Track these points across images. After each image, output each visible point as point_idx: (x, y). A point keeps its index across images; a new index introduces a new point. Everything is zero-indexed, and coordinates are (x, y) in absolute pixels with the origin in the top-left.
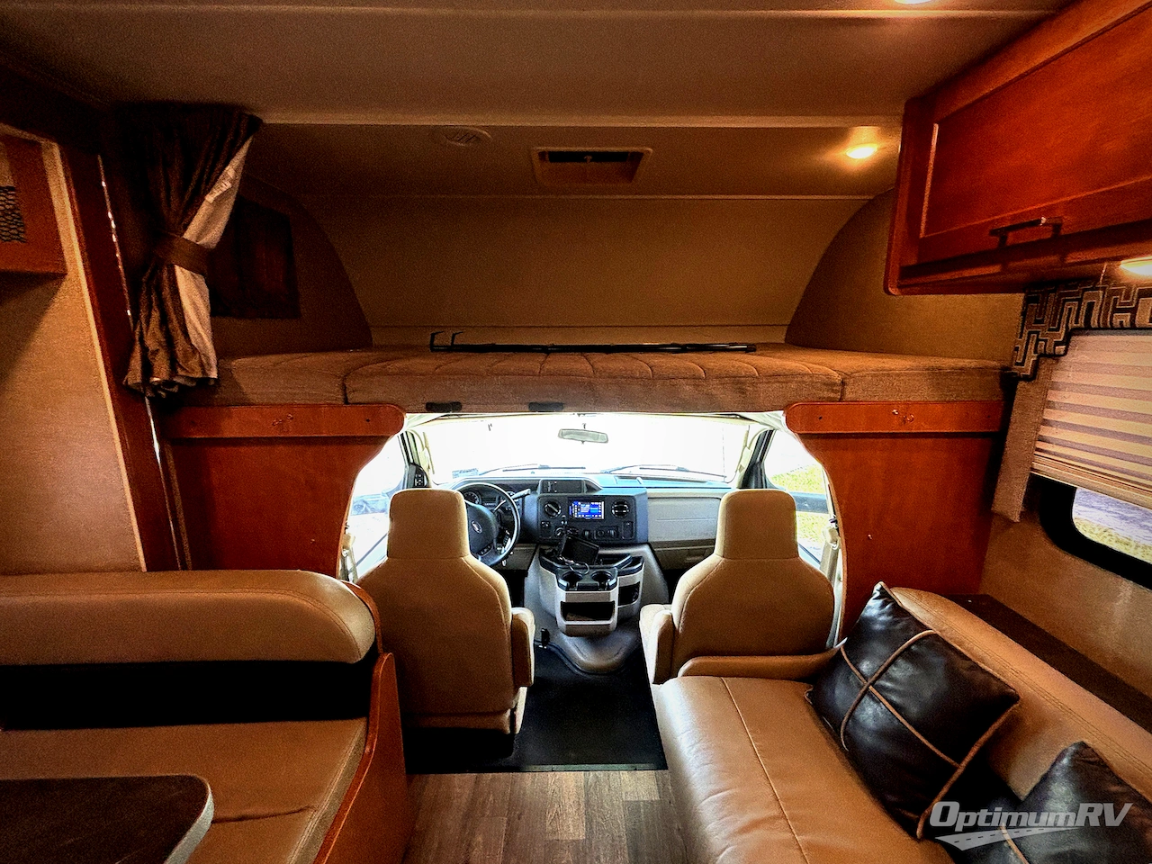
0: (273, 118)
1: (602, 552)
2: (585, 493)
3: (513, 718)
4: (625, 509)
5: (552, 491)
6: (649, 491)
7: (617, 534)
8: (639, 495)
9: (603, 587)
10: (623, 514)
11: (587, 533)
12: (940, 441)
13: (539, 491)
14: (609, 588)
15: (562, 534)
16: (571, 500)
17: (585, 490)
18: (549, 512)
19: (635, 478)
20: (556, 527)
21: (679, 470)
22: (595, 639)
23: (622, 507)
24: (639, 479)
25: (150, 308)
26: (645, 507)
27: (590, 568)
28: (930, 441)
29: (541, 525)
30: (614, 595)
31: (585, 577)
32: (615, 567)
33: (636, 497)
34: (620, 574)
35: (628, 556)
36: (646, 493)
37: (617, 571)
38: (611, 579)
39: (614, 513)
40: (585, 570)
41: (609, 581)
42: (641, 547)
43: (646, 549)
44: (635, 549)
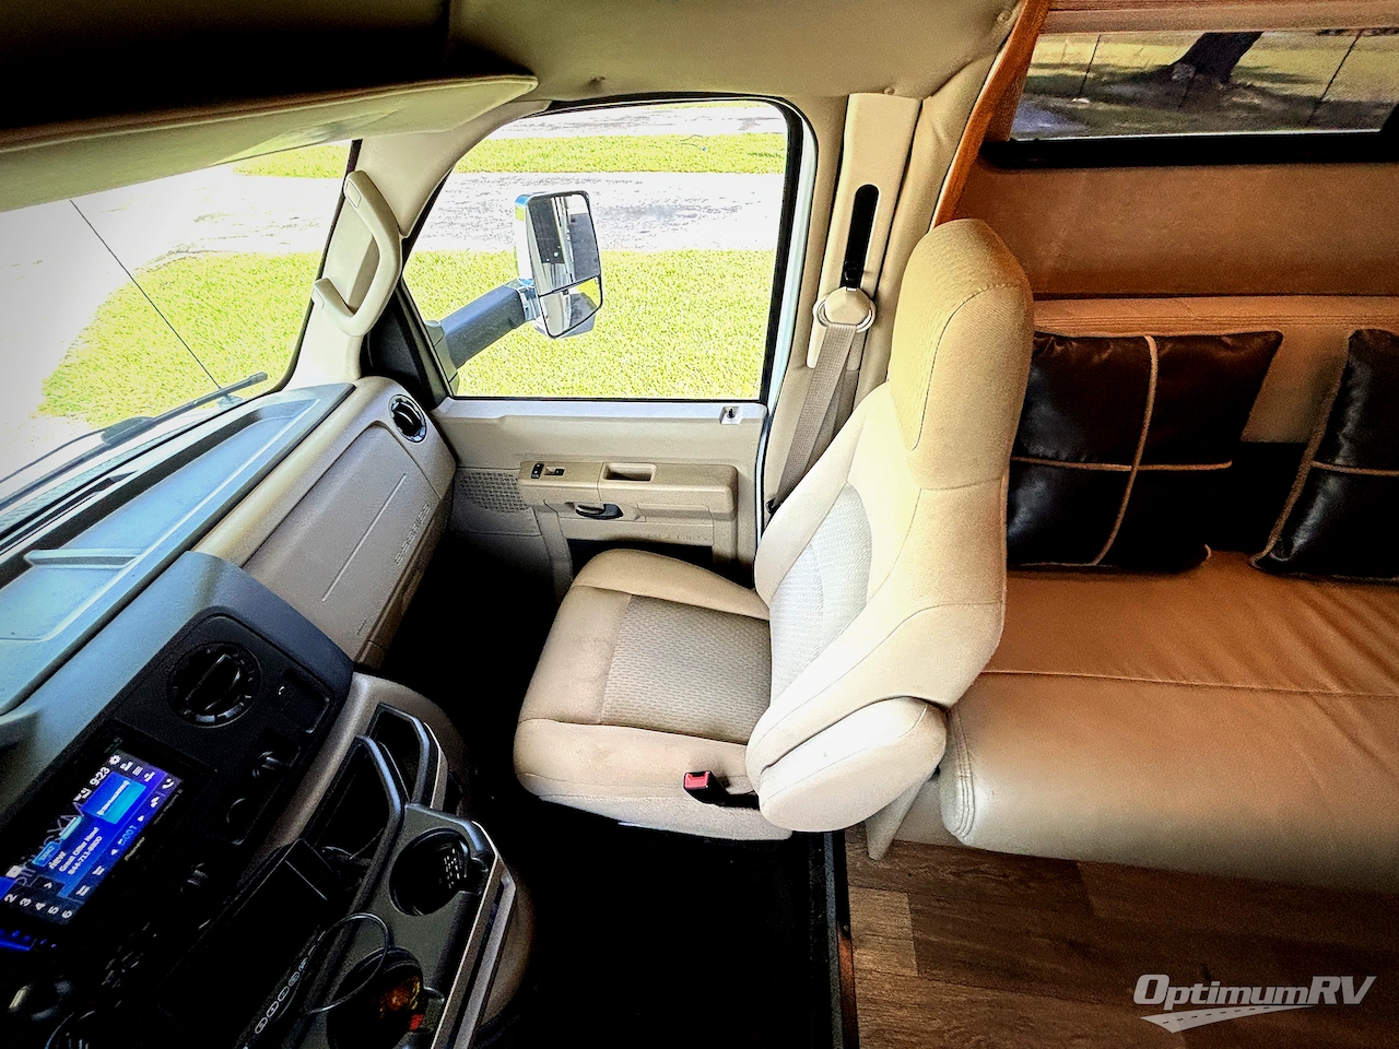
4: (228, 668)
10: (242, 687)
14: (489, 855)
27: (367, 906)
31: (401, 944)
32: (402, 808)
33: (216, 602)
34: (425, 802)
35: (366, 750)
36: (216, 563)
37: (415, 806)
38: (457, 838)
39: (212, 718)
40: (361, 932)
41: (465, 848)
42: (356, 691)
43: (365, 685)
44: (352, 709)
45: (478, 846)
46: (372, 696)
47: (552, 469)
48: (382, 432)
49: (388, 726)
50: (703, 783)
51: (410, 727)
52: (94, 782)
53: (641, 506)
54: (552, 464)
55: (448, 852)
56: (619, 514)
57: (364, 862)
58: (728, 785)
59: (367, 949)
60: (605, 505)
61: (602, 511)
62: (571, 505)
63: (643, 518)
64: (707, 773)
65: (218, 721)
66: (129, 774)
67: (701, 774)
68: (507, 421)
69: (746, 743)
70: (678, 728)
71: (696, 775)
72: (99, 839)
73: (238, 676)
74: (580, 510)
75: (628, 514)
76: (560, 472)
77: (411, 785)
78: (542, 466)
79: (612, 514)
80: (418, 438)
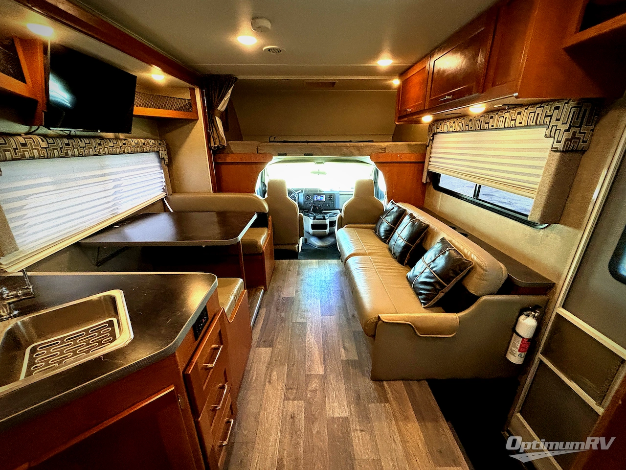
0: (240, 77)
1: (323, 211)
3: (298, 247)
5: (308, 192)
7: (329, 206)
8: (337, 193)
9: (324, 219)
10: (331, 199)
11: (319, 205)
12: (412, 164)
13: (304, 192)
15: (311, 206)
16: (314, 195)
17: (319, 192)
18: (307, 199)
20: (309, 204)
22: (321, 237)
23: (331, 197)
25: (212, 128)
26: (338, 198)
27: (320, 215)
28: (408, 164)
29: (305, 203)
30: (328, 222)
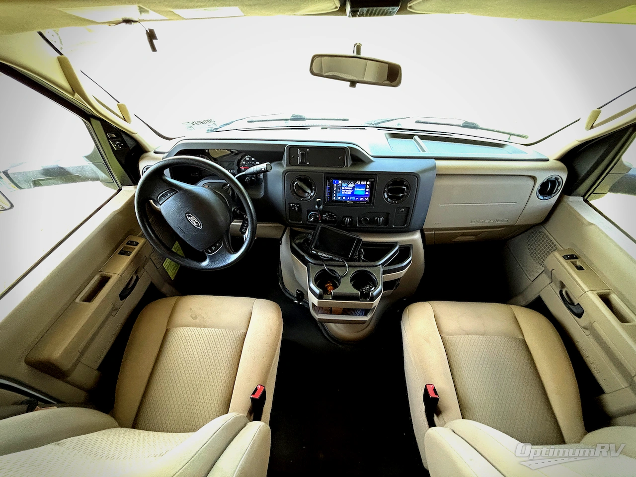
2: (348, 168)
4: (402, 191)
5: (303, 164)
6: (439, 163)
7: (387, 221)
8: (425, 171)
10: (398, 198)
11: (347, 220)
13: (284, 162)
14: (373, 299)
15: (316, 220)
16: (331, 177)
17: (350, 162)
18: (298, 193)
19: (411, 137)
20: (309, 211)
21: (467, 125)
23: (399, 190)
24: (416, 137)
27: (350, 266)
29: (290, 207)
31: (343, 280)
32: (380, 265)
33: (420, 175)
34: (385, 272)
35: (395, 246)
36: (434, 168)
37: (382, 270)
38: (376, 286)
39: (386, 196)
40: (343, 268)
41: (373, 289)
42: (413, 235)
43: (417, 236)
44: (405, 236)
45: (375, 293)
46: (413, 240)
47: (578, 263)
48: (531, 182)
49: (405, 251)
50: (432, 395)
51: (408, 257)
52: (362, 183)
53: (596, 325)
54: (582, 261)
55: (370, 285)
56: (579, 315)
57: (361, 261)
58: (438, 415)
59: (339, 272)
60: (578, 304)
61: (572, 304)
62: (563, 285)
63: (588, 332)
64: (437, 396)
65: (387, 199)
66: (366, 188)
67: (436, 393)
68: (592, 227)
69: (463, 418)
70: (456, 380)
71: (434, 390)
72: (350, 193)
73: (401, 195)
74: (564, 292)
75: (583, 321)
76: (580, 268)
77: (390, 265)
78: (576, 258)
79: (575, 310)
80: (541, 197)
